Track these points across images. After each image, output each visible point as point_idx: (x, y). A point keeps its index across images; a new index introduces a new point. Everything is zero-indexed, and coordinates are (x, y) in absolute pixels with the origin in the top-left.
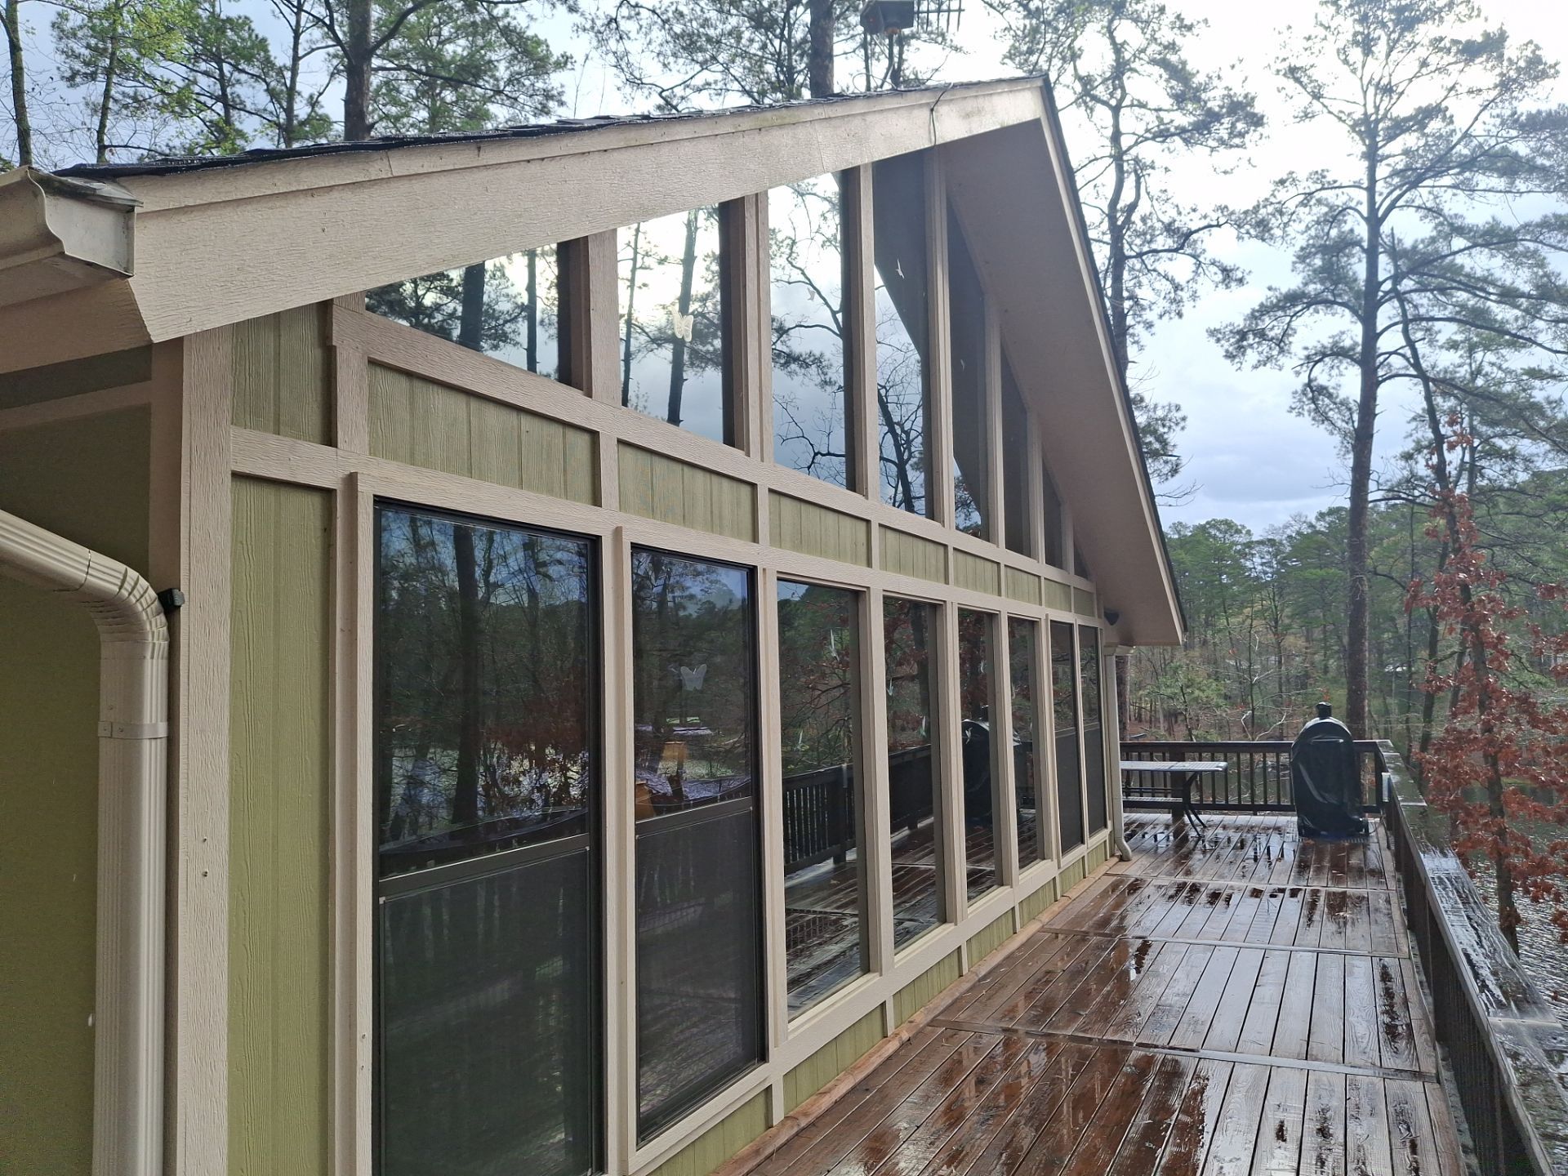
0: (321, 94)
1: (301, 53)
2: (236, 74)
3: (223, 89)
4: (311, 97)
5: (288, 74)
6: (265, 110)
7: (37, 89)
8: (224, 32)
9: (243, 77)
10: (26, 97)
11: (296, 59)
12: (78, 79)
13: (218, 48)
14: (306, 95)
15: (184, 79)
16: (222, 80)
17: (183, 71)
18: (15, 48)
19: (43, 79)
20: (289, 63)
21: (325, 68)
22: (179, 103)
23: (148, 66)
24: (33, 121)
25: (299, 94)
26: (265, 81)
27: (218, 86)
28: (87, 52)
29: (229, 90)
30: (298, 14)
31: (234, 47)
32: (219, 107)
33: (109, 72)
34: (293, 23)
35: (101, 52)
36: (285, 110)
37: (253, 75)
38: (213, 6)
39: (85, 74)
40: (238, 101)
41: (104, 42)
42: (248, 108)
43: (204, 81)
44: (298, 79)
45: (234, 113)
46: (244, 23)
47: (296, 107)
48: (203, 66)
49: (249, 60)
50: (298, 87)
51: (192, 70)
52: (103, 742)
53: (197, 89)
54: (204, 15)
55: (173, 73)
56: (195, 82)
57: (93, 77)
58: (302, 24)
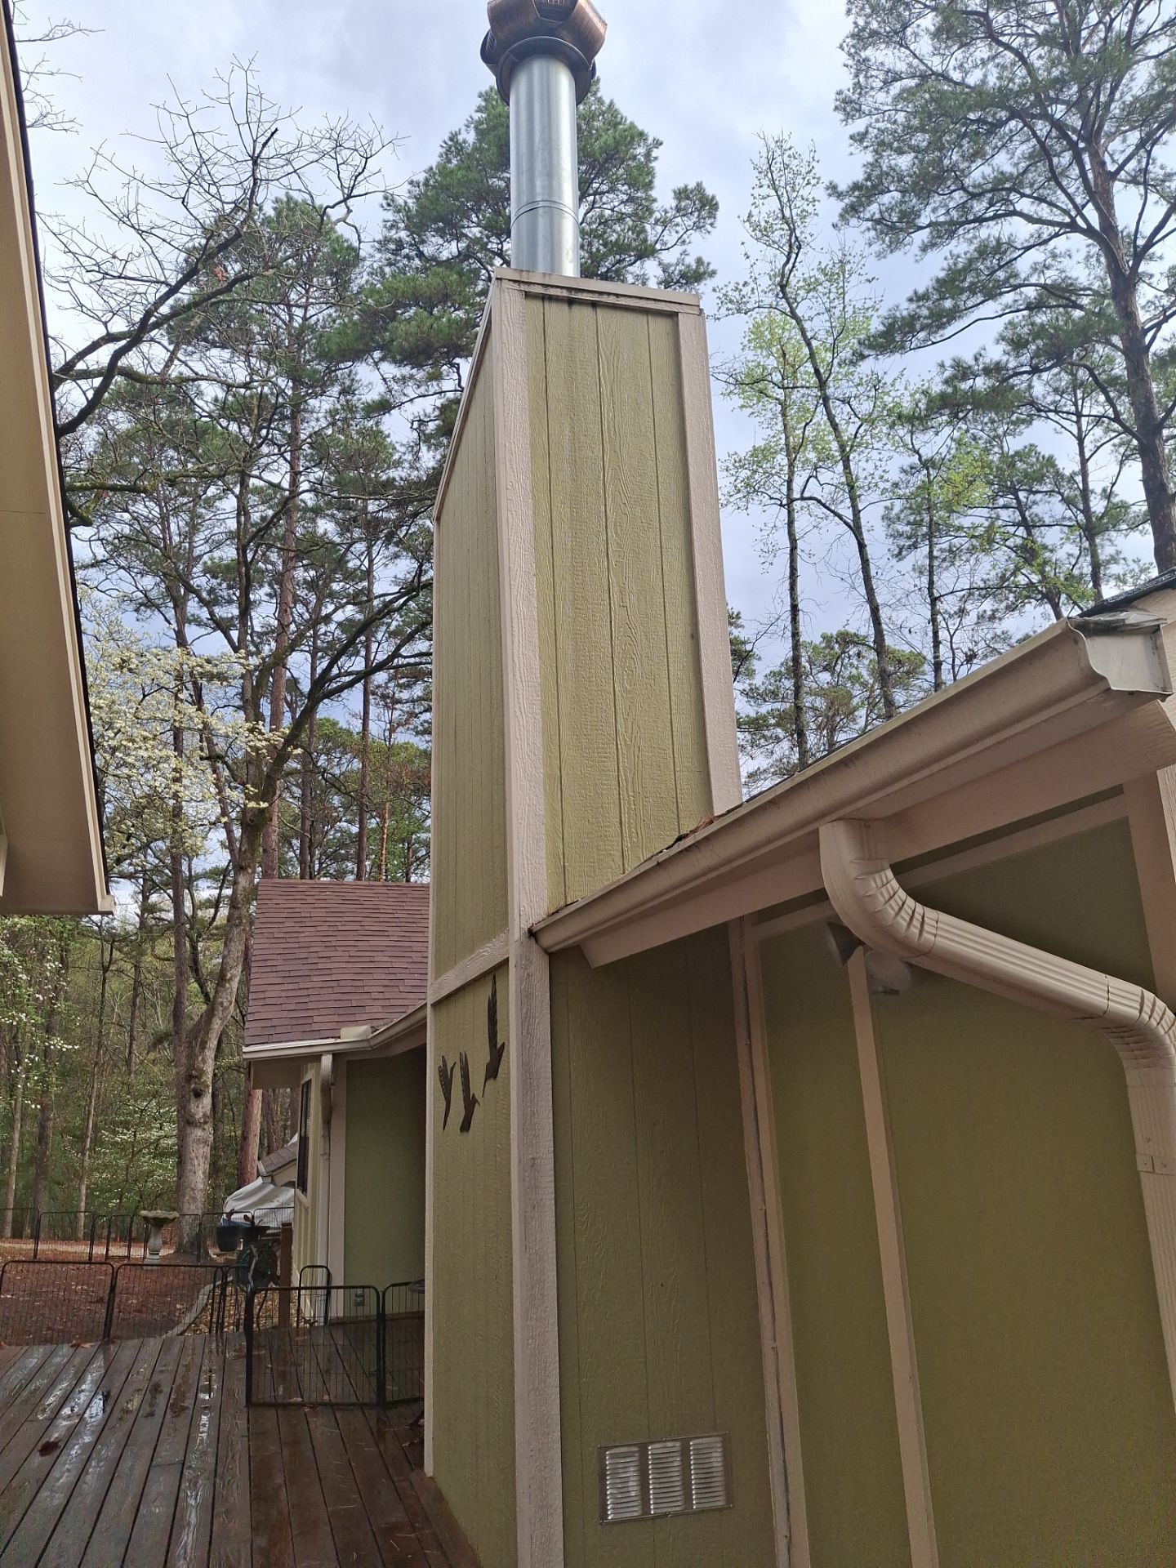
0: (1113, 484)
1: (1087, 455)
2: (1032, 497)
3: (1022, 514)
4: (1104, 490)
5: (1079, 479)
6: (1064, 518)
7: (880, 571)
8: (1014, 465)
9: (1038, 497)
10: (874, 581)
11: (1084, 462)
12: (904, 553)
13: (1012, 482)
14: (1099, 490)
15: (987, 519)
16: (1020, 507)
17: (985, 512)
18: (862, 546)
19: (882, 563)
20: (1077, 468)
21: (1113, 459)
22: (987, 540)
23: (957, 521)
24: (880, 599)
25: (1092, 492)
26: (1059, 493)
27: (1018, 513)
28: (908, 528)
29: (1027, 513)
30: (1078, 422)
31: (1026, 474)
32: (1021, 531)
33: (930, 536)
34: (1075, 432)
35: (919, 524)
36: (1082, 512)
37: (1046, 492)
38: (1002, 448)
39: (909, 547)
40: (1036, 519)
41: (920, 514)
42: (1047, 523)
43: (1005, 515)
44: (1090, 479)
45: (1035, 532)
46: (1031, 451)
47: (1092, 504)
48: (1001, 501)
49: (1040, 480)
50: (1091, 487)
51: (992, 509)
52: (1143, 1176)
53: (1000, 523)
54: (996, 458)
55: (976, 518)
56: (998, 518)
57: (915, 546)
58: (1084, 429)
